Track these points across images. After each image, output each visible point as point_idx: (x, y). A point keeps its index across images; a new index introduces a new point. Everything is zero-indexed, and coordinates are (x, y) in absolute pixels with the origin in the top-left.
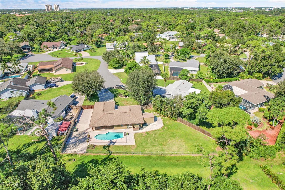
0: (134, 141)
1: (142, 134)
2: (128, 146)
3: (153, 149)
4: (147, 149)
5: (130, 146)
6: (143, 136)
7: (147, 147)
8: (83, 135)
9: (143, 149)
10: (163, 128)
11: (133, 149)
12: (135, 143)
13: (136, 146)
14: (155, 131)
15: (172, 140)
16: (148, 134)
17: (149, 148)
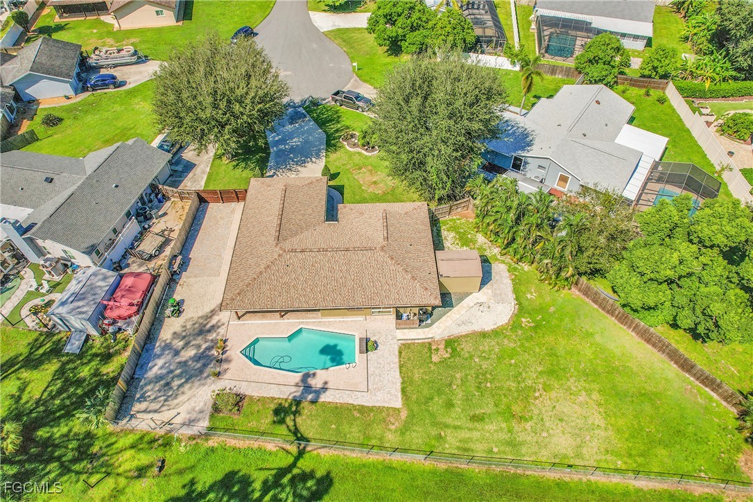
0: (399, 386)
1: (430, 349)
2: (371, 409)
3: (476, 435)
4: (449, 431)
5: (380, 409)
6: (435, 358)
7: (449, 421)
8: (199, 340)
9: (434, 432)
10: (514, 324)
11: (393, 427)
12: (399, 395)
13: (404, 415)
14: (484, 335)
15: (553, 394)
16: (454, 350)
17: (456, 427)
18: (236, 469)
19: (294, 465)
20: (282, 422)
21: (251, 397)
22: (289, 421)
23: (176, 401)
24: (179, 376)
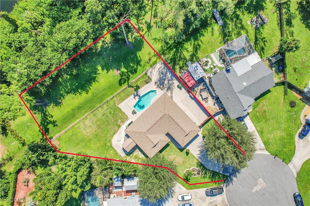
1: (122, 122)
2: (123, 101)
5: (121, 102)
6: (120, 120)
9: (109, 106)
11: (117, 101)
13: (117, 105)
15: (94, 131)
17: (106, 110)
18: (136, 74)
19: (128, 82)
20: (136, 86)
21: (145, 85)
22: (135, 87)
23: (158, 73)
24: (163, 77)
